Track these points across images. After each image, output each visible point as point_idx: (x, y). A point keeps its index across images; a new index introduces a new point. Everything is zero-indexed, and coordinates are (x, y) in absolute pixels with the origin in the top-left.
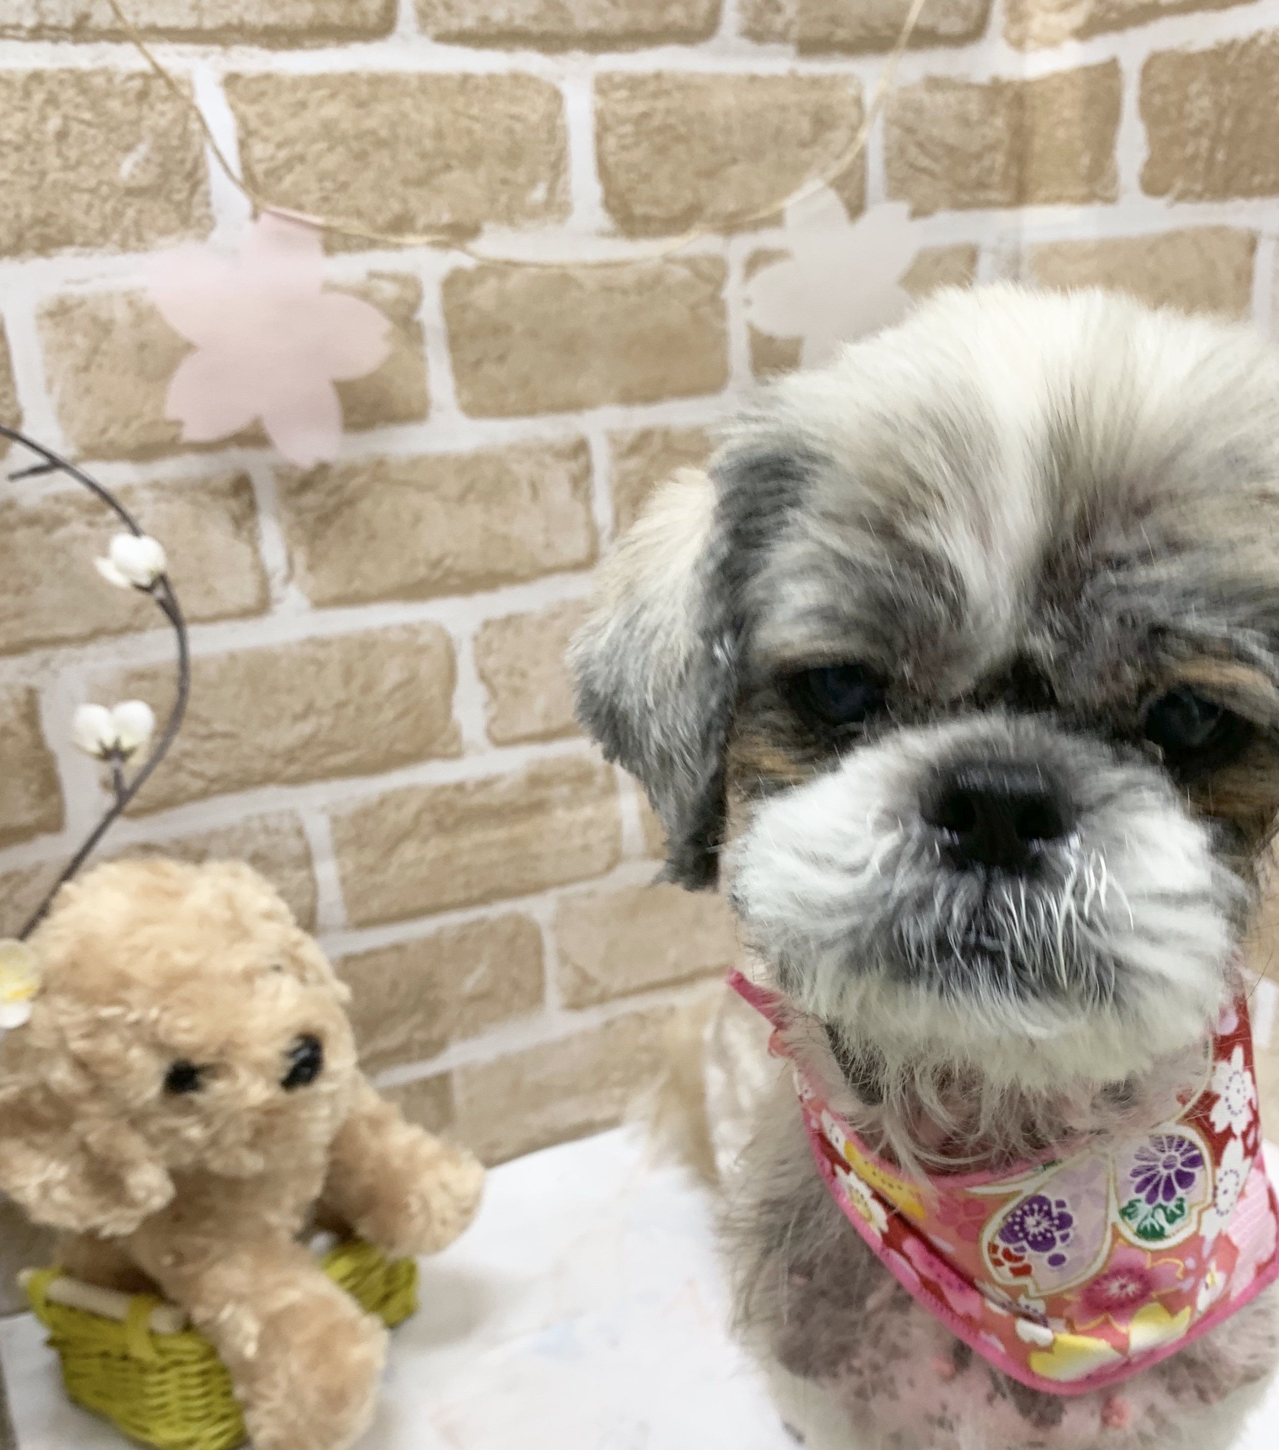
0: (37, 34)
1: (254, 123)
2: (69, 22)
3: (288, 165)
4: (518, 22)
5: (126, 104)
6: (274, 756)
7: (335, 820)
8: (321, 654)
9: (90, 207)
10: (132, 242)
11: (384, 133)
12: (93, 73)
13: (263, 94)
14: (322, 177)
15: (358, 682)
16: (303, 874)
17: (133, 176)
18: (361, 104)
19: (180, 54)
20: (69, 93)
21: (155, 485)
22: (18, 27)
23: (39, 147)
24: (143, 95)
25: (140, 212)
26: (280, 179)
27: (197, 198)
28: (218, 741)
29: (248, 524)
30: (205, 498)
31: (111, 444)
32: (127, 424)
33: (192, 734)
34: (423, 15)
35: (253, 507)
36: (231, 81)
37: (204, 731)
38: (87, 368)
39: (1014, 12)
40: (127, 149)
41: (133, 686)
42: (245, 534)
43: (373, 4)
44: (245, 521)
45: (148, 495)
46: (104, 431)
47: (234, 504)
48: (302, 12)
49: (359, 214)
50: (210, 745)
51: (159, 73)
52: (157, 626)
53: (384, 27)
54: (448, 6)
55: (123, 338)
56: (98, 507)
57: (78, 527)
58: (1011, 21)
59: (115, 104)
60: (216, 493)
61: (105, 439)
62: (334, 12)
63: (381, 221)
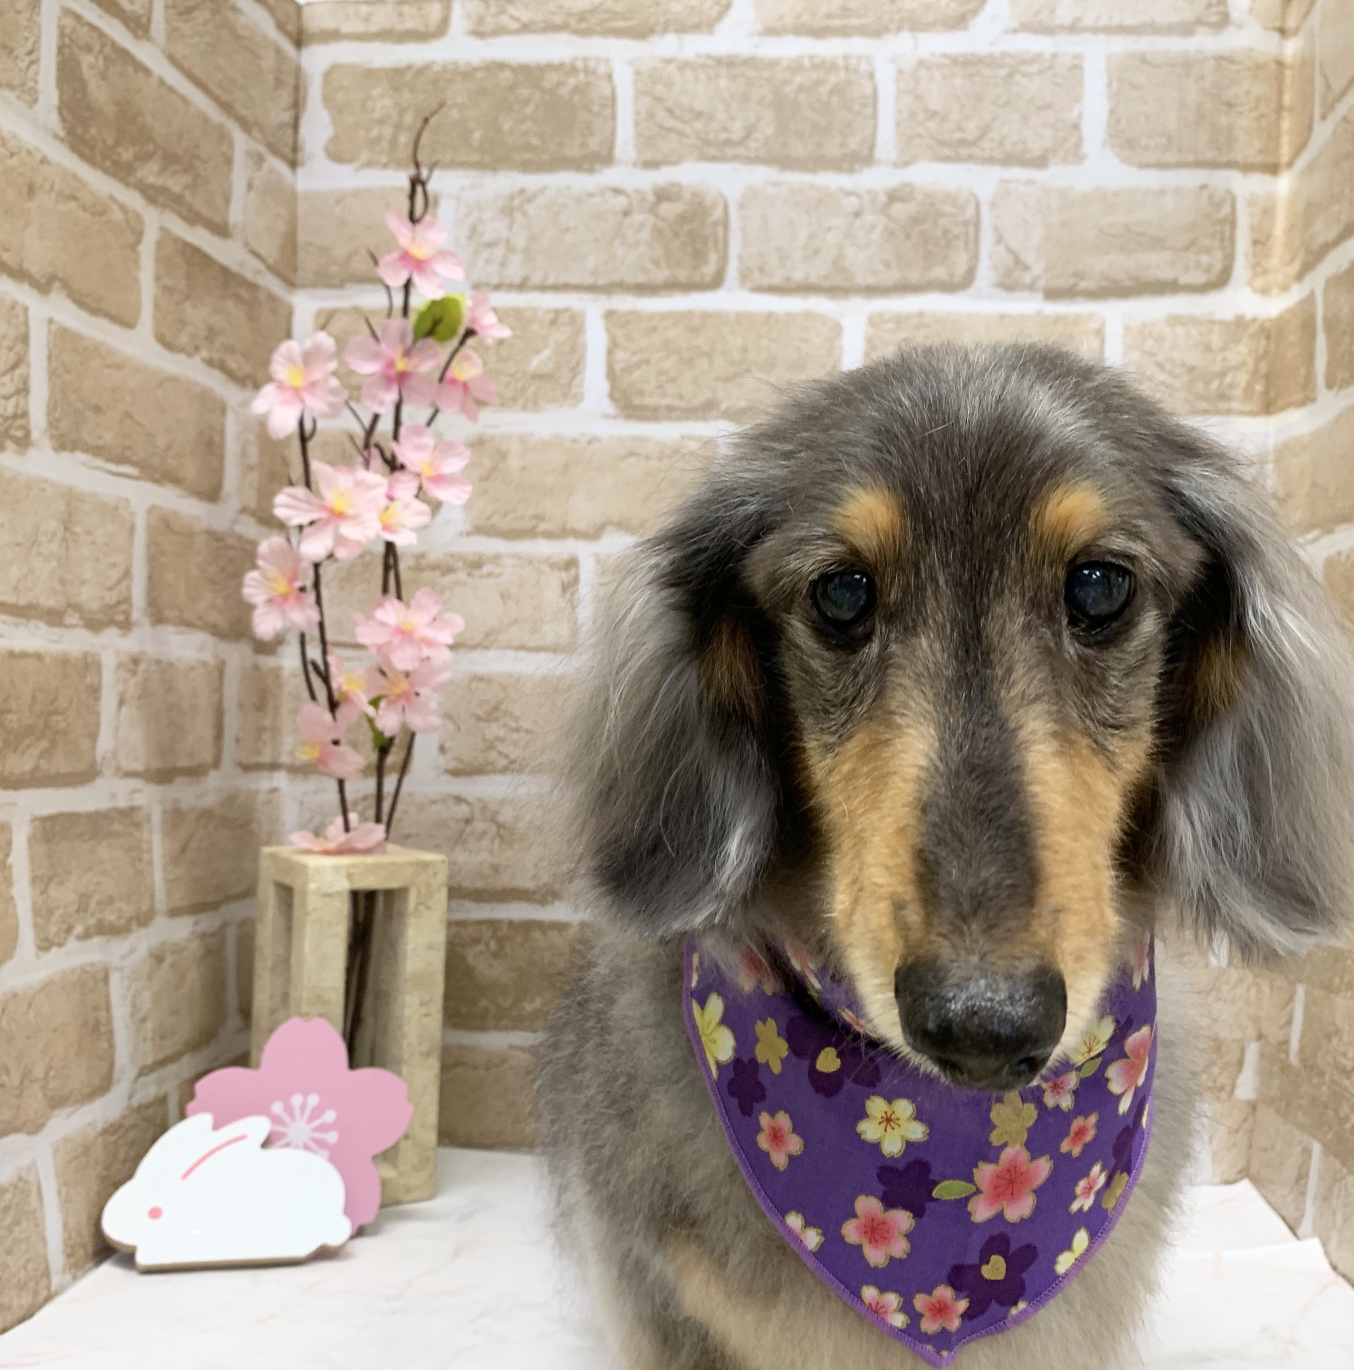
0: (498, 287)
1: (619, 340)
2: (517, 280)
3: (638, 365)
4: (813, 280)
5: (542, 327)
9: (509, 383)
10: (530, 406)
11: (706, 348)
12: (525, 310)
13: (629, 323)
14: (660, 373)
17: (538, 367)
18: (693, 330)
19: (581, 299)
20: (511, 320)
21: (516, 556)
22: (488, 284)
24: (553, 322)
25: (538, 388)
26: (630, 374)
27: (574, 383)
28: (523, 734)
29: (572, 590)
30: (546, 568)
31: (493, 526)
32: (506, 515)
33: (505, 725)
34: (744, 276)
35: (576, 580)
36: (609, 315)
37: (513, 725)
38: (487, 478)
39: (1258, 267)
40: (537, 352)
41: (474, 685)
42: (568, 596)
43: (709, 270)
44: (569, 587)
45: (510, 562)
46: (489, 518)
47: (564, 576)
48: (662, 275)
49: (681, 397)
50: (515, 736)
51: (567, 310)
52: (497, 648)
53: (716, 282)
54: (762, 270)
55: (514, 463)
56: (476, 564)
57: (462, 576)
58: (1255, 275)
59: (536, 327)
60: (554, 566)
61: (490, 523)
62: (682, 275)
63: (697, 402)
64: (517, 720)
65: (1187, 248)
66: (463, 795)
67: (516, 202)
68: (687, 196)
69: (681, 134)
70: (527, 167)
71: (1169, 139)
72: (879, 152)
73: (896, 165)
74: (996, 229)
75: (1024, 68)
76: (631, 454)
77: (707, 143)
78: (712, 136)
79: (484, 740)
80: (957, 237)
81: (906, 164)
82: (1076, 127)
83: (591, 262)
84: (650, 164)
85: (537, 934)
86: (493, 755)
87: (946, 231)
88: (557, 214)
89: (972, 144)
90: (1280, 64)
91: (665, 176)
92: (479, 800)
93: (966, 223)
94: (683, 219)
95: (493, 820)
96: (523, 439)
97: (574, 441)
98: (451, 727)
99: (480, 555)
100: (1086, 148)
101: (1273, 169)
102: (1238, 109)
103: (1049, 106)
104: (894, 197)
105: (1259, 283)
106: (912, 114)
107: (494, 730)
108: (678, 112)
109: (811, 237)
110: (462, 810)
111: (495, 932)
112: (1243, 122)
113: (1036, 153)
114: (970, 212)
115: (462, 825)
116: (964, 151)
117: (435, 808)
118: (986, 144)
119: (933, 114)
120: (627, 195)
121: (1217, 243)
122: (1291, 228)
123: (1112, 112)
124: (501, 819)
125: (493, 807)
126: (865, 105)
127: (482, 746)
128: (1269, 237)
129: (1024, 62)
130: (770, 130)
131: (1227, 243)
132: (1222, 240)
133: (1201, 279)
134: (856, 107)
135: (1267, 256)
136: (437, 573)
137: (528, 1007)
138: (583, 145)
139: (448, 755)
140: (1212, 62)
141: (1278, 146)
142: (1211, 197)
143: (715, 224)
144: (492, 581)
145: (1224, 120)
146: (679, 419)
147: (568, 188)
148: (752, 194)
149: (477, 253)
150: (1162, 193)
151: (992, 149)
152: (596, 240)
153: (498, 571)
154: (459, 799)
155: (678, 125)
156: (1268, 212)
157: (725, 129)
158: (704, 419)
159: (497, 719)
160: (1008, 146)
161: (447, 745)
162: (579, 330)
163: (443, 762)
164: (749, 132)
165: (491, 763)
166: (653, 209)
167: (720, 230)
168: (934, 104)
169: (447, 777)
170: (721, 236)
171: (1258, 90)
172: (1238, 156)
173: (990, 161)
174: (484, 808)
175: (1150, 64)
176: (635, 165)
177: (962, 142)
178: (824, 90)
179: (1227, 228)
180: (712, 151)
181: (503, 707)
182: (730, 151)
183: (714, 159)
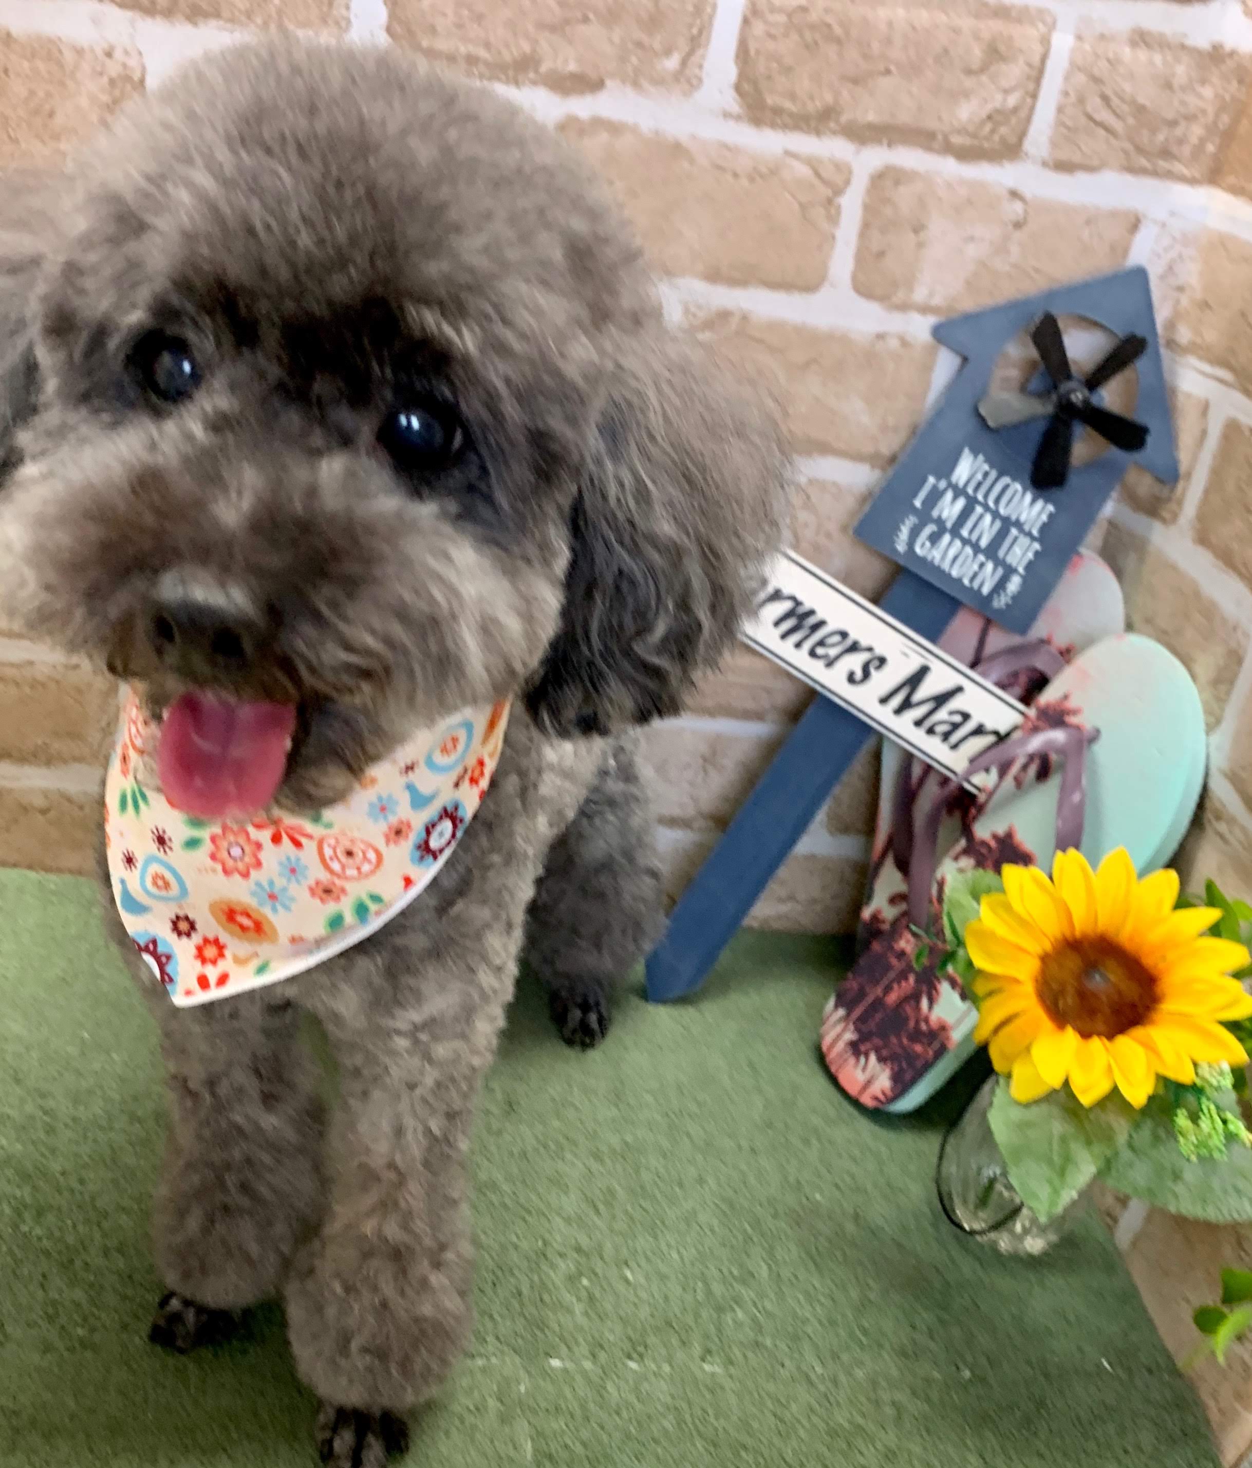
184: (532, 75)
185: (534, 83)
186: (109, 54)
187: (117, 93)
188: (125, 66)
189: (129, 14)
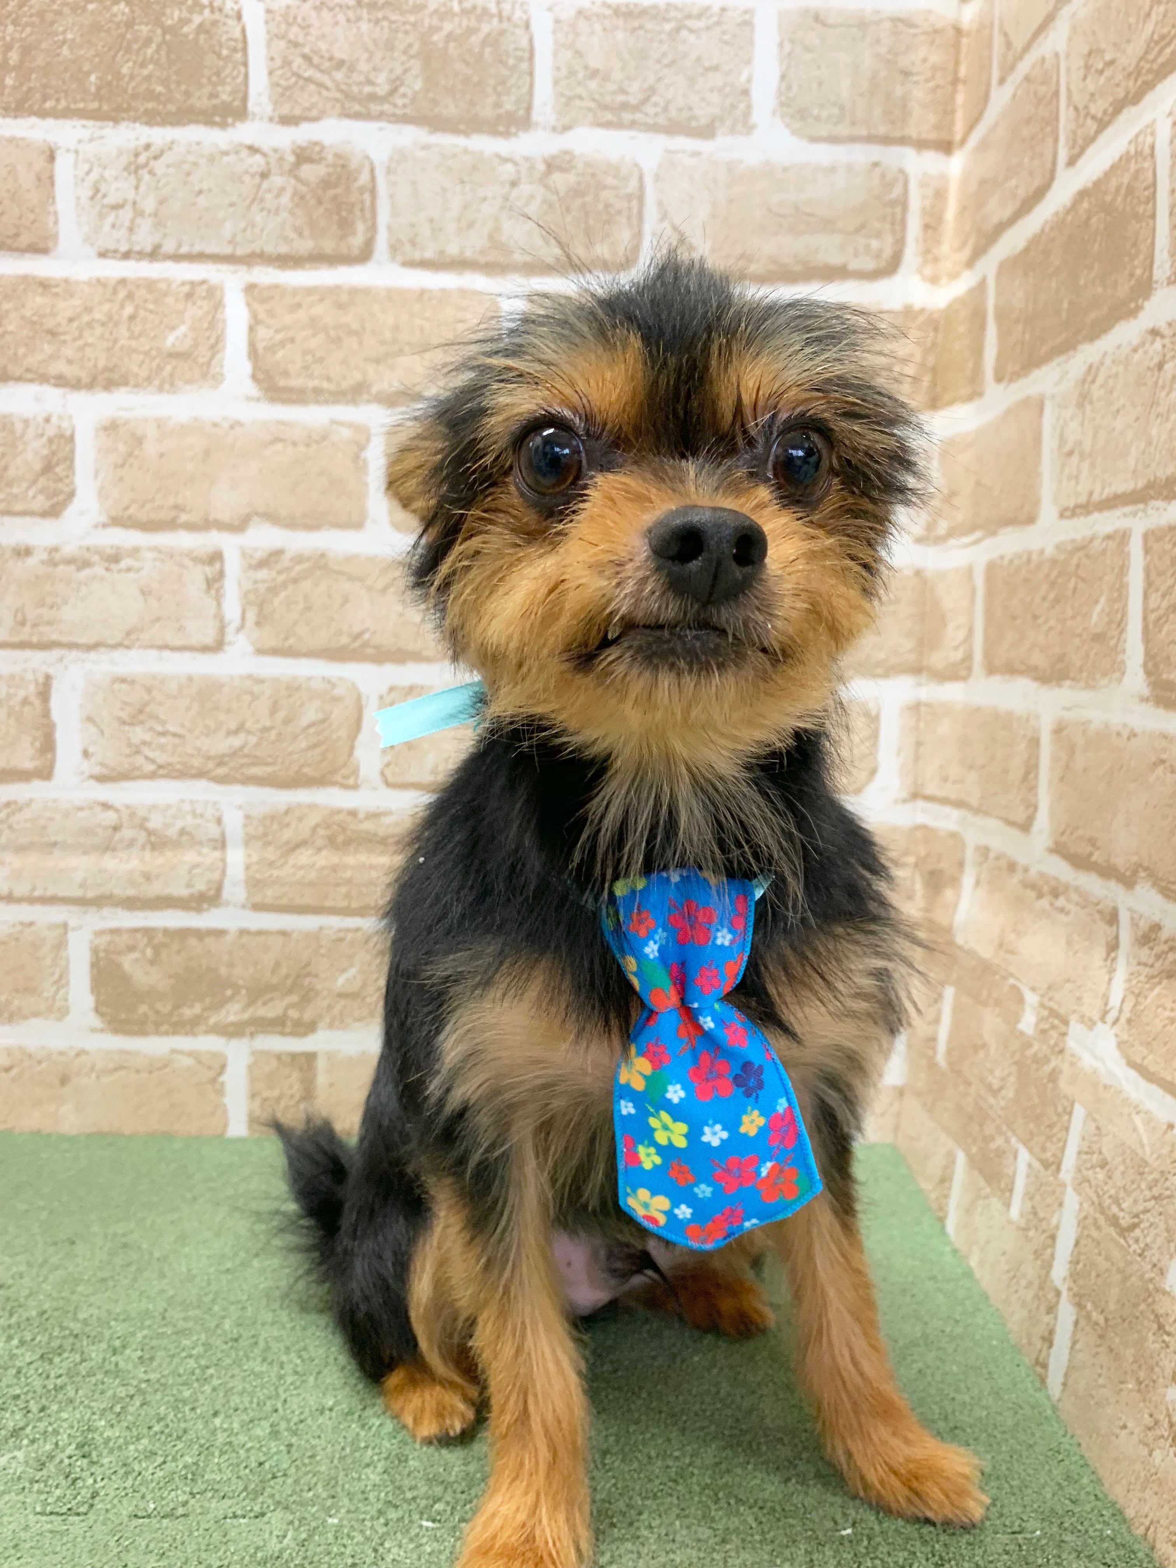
0: (126, 256)
1: (262, 315)
2: (148, 249)
3: (282, 344)
4: (469, 254)
5: (177, 300)
6: (209, 758)
7: (247, 817)
8: (256, 689)
9: (143, 362)
10: (167, 386)
11: (355, 326)
12: (158, 281)
13: (272, 298)
14: (305, 353)
15: (281, 715)
16: (217, 854)
17: (174, 345)
18: (341, 306)
19: (218, 271)
20: (142, 292)
21: (156, 549)
22: (115, 251)
23: (117, 324)
24: (189, 296)
25: (175, 368)
26: (274, 353)
27: (214, 362)
28: (169, 738)
29: (216, 585)
30: (188, 563)
31: (130, 517)
32: (143, 506)
33: (151, 729)
34: (394, 249)
35: (221, 574)
36: (250, 288)
37: (160, 729)
38: (123, 465)
39: (929, 254)
40: (173, 328)
41: (116, 686)
42: (213, 592)
43: (357, 241)
44: (214, 583)
45: (150, 555)
46: (127, 508)
47: (208, 570)
48: (305, 246)
49: (329, 379)
50: (163, 740)
51: (203, 282)
52: (140, 647)
53: (364, 255)
54: (413, 243)
55: (151, 448)
56: (114, 558)
57: (99, 570)
58: (925, 262)
59: (170, 300)
60: (197, 560)
61: (127, 513)
62: (328, 246)
63: (345, 385)
64: (163, 723)
65: (857, 231)
66: (110, 802)
67: (142, 159)
68: (330, 158)
69: (320, 85)
70: (152, 119)
71: (842, 108)
72: (535, 116)
73: (554, 129)
74: (660, 204)
75: (689, 23)
76: (277, 440)
77: (349, 96)
78: (355, 89)
79: (130, 745)
80: (619, 212)
81: (566, 128)
82: (746, 92)
83: (228, 229)
84: (287, 120)
85: (193, 942)
86: (139, 760)
87: (607, 206)
88: (188, 174)
89: (636, 108)
90: (958, 31)
91: (304, 133)
92: (127, 807)
93: (629, 197)
94: (326, 183)
95: (142, 826)
96: (160, 424)
97: (215, 425)
98: (93, 730)
99: (118, 548)
100: (755, 117)
101: (946, 147)
102: (915, 78)
103: (716, 68)
104: (552, 165)
105: (928, 271)
106: (572, 73)
107: (138, 734)
108: (316, 60)
109: (466, 207)
110: (110, 817)
111: (150, 939)
112: (918, 94)
113: (703, 122)
114: (633, 185)
115: (110, 832)
116: (627, 116)
117: (80, 814)
118: (651, 110)
119: (594, 74)
120: (264, 155)
121: (888, 226)
122: (963, 210)
123: (783, 77)
124: (151, 825)
125: (141, 813)
126: (520, 59)
127: (128, 751)
128: (940, 220)
129: (689, 17)
130: (418, 85)
131: (898, 228)
132: (893, 223)
133: (870, 265)
134: (511, 62)
135: (938, 242)
136: (73, 568)
137: (187, 1013)
138: (213, 96)
139: (93, 760)
140: (888, 25)
141: (952, 123)
142: (883, 176)
143: (362, 190)
144: (131, 575)
145: (899, 91)
146: (327, 402)
147: (198, 144)
148: (400, 156)
149: (101, 216)
150: (833, 170)
151: (656, 115)
152: (232, 205)
153: (137, 565)
154: (106, 806)
155: (318, 76)
156: (940, 195)
157: (370, 82)
158: (354, 402)
159: (142, 723)
160: (673, 112)
161: (91, 749)
162: (218, 305)
163: (87, 767)
164: (396, 85)
165: (138, 769)
166: (293, 172)
167: (367, 197)
168: (594, 62)
169: (92, 782)
170: (368, 203)
171: (936, 58)
172: (912, 131)
173: (654, 128)
174: (132, 815)
175: (824, 24)
176: (271, 120)
177: (624, 106)
178: (475, 40)
179: (898, 210)
180: (356, 107)
181: (148, 709)
182: (375, 108)
183: (357, 116)
184: (365, 396)
185: (368, 402)
186: (48, 420)
187: (54, 447)
188: (59, 427)
189: (60, 391)
